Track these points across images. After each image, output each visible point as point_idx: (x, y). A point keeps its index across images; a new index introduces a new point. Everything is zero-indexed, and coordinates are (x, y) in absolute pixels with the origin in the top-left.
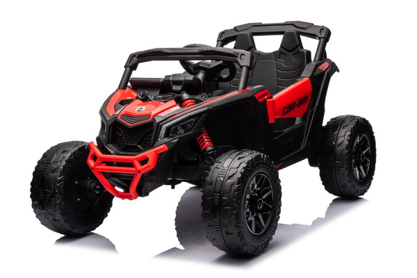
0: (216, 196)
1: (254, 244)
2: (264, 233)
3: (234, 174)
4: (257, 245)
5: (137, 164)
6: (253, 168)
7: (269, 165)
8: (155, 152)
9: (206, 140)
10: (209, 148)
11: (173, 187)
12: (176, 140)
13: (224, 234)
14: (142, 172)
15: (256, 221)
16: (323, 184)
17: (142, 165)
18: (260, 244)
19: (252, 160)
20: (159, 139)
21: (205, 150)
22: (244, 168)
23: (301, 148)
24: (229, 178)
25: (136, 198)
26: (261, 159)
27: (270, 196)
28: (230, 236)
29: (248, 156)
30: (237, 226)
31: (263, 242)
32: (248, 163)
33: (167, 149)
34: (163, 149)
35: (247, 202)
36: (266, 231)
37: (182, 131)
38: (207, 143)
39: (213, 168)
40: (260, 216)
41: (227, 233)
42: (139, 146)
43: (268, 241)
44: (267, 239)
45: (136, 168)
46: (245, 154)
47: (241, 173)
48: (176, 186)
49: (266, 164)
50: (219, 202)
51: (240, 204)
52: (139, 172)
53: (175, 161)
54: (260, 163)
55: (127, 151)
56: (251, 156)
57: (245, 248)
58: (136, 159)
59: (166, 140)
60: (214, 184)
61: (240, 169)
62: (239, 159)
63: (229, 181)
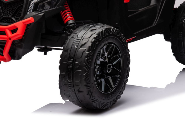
0: (70, 60)
1: (103, 101)
2: (113, 93)
3: (85, 43)
4: (106, 102)
5: (8, 32)
6: (103, 38)
7: (118, 37)
8: (23, 23)
9: (68, 15)
10: (71, 22)
11: (45, 54)
12: (42, 14)
13: (77, 92)
14: (12, 39)
15: (105, 82)
16: (174, 55)
17: (13, 34)
18: (109, 101)
19: (102, 32)
20: (28, 13)
21: (67, 23)
22: (95, 38)
23: (154, 25)
24: (82, 46)
25: (9, 60)
26: (111, 32)
27: (119, 62)
28: (81, 93)
29: (99, 29)
30: (87, 86)
31: (112, 100)
32: (98, 34)
33: (33, 21)
34: (29, 21)
35: (98, 67)
36: (115, 90)
37: (48, 7)
38: (69, 17)
39: (70, 37)
40: (110, 79)
41: (79, 91)
42: (13, 18)
43: (117, 99)
44: (115, 97)
45: (8, 36)
46: (98, 27)
47: (92, 42)
48: (48, 53)
49: (116, 36)
50: (72, 66)
51: (90, 68)
52: (10, 39)
53: (44, 31)
54: (110, 35)
55: (4, 22)
56: (102, 29)
57: (94, 104)
58: (8, 28)
59: (34, 13)
60: (69, 51)
61: (91, 39)
62: (91, 31)
63: (81, 49)
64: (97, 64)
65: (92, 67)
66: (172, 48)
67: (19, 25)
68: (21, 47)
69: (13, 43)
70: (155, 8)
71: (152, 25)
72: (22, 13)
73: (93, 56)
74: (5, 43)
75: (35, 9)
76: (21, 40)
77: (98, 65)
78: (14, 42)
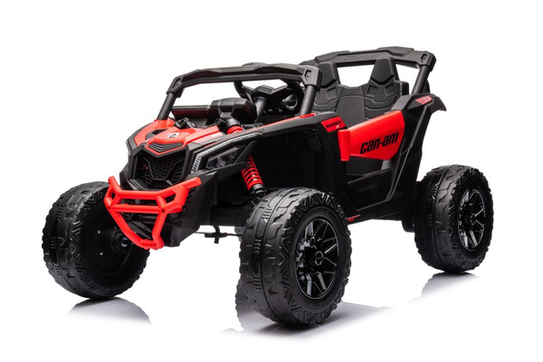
64: (300, 251)
65: (293, 253)
66: (416, 240)
67: (178, 189)
68: (179, 224)
69: (168, 219)
70: (388, 174)
71: (384, 199)
72: (183, 172)
73: (293, 235)
74: (155, 220)
75: (202, 167)
76: (180, 214)
77: (302, 251)
78: (168, 216)
